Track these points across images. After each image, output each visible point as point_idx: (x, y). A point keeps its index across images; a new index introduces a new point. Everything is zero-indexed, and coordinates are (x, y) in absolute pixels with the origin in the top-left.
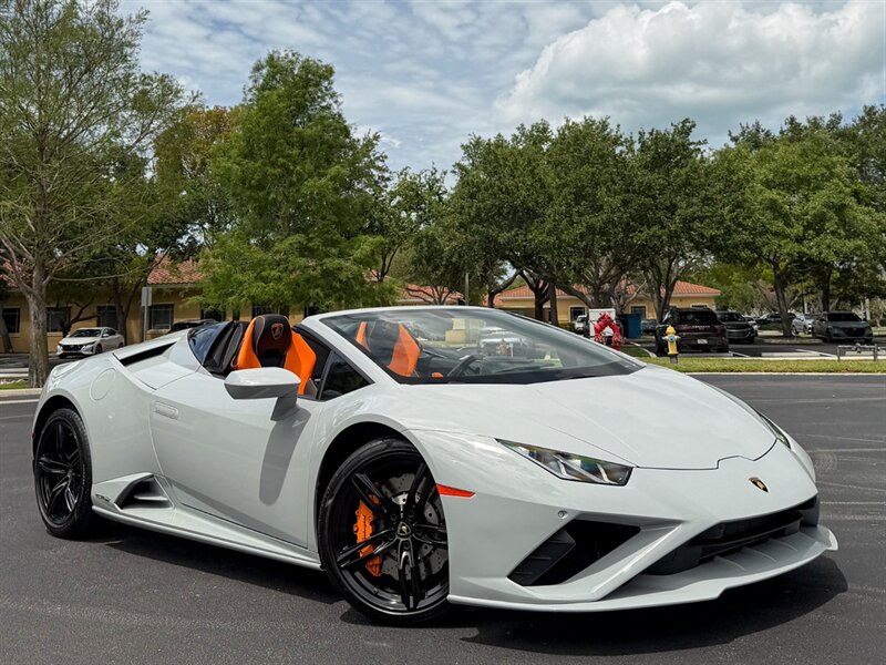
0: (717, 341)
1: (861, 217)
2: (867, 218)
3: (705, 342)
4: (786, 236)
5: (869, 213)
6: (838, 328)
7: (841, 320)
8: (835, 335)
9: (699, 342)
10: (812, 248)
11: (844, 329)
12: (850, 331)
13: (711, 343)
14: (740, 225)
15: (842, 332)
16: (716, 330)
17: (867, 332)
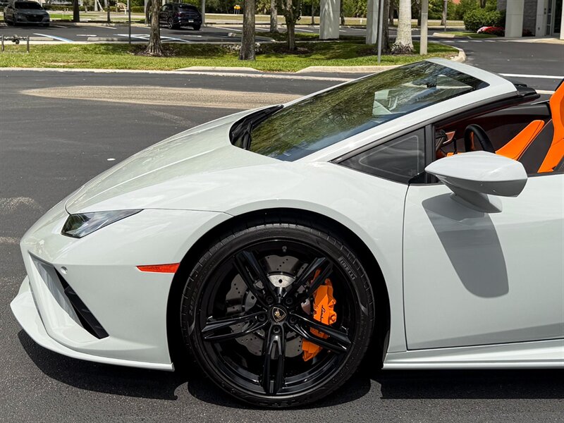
6: (23, 15)
7: (26, 8)
8: (19, 20)
11: (26, 16)
12: (30, 17)
15: (25, 18)
17: (45, 18)
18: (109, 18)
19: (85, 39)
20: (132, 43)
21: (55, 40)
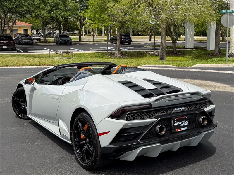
0: (11, 47)
1: (71, 4)
2: (73, 5)
3: (6, 47)
4: (44, 10)
5: (73, 3)
6: (62, 40)
7: (63, 37)
8: (60, 42)
9: (4, 47)
10: (54, 14)
11: (63, 40)
12: (65, 41)
13: (8, 47)
14: (22, 4)
15: (62, 41)
16: (11, 43)
17: (70, 41)
18: (93, 40)
19: (89, 50)
20: (109, 51)
21: (78, 51)
